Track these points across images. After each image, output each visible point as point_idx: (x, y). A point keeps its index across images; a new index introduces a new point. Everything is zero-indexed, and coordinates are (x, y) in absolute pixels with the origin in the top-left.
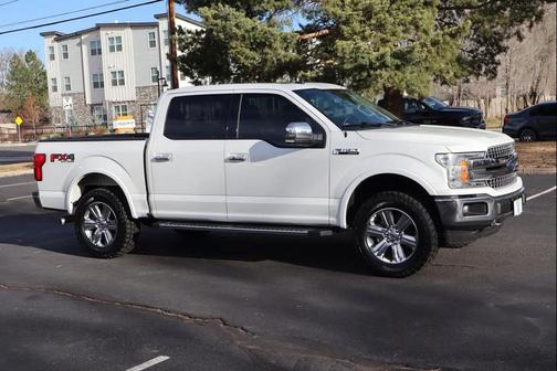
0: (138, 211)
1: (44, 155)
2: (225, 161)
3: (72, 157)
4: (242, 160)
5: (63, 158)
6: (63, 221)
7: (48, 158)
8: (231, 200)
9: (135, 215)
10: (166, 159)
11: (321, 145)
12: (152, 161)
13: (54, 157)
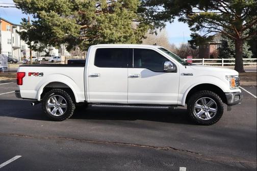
0: (79, 99)
1: (25, 73)
2: (128, 77)
3: (42, 74)
4: (137, 77)
5: (36, 74)
6: (34, 104)
7: (27, 74)
8: (130, 94)
9: (77, 101)
10: (97, 76)
11: (175, 71)
12: (89, 76)
13: (30, 74)
